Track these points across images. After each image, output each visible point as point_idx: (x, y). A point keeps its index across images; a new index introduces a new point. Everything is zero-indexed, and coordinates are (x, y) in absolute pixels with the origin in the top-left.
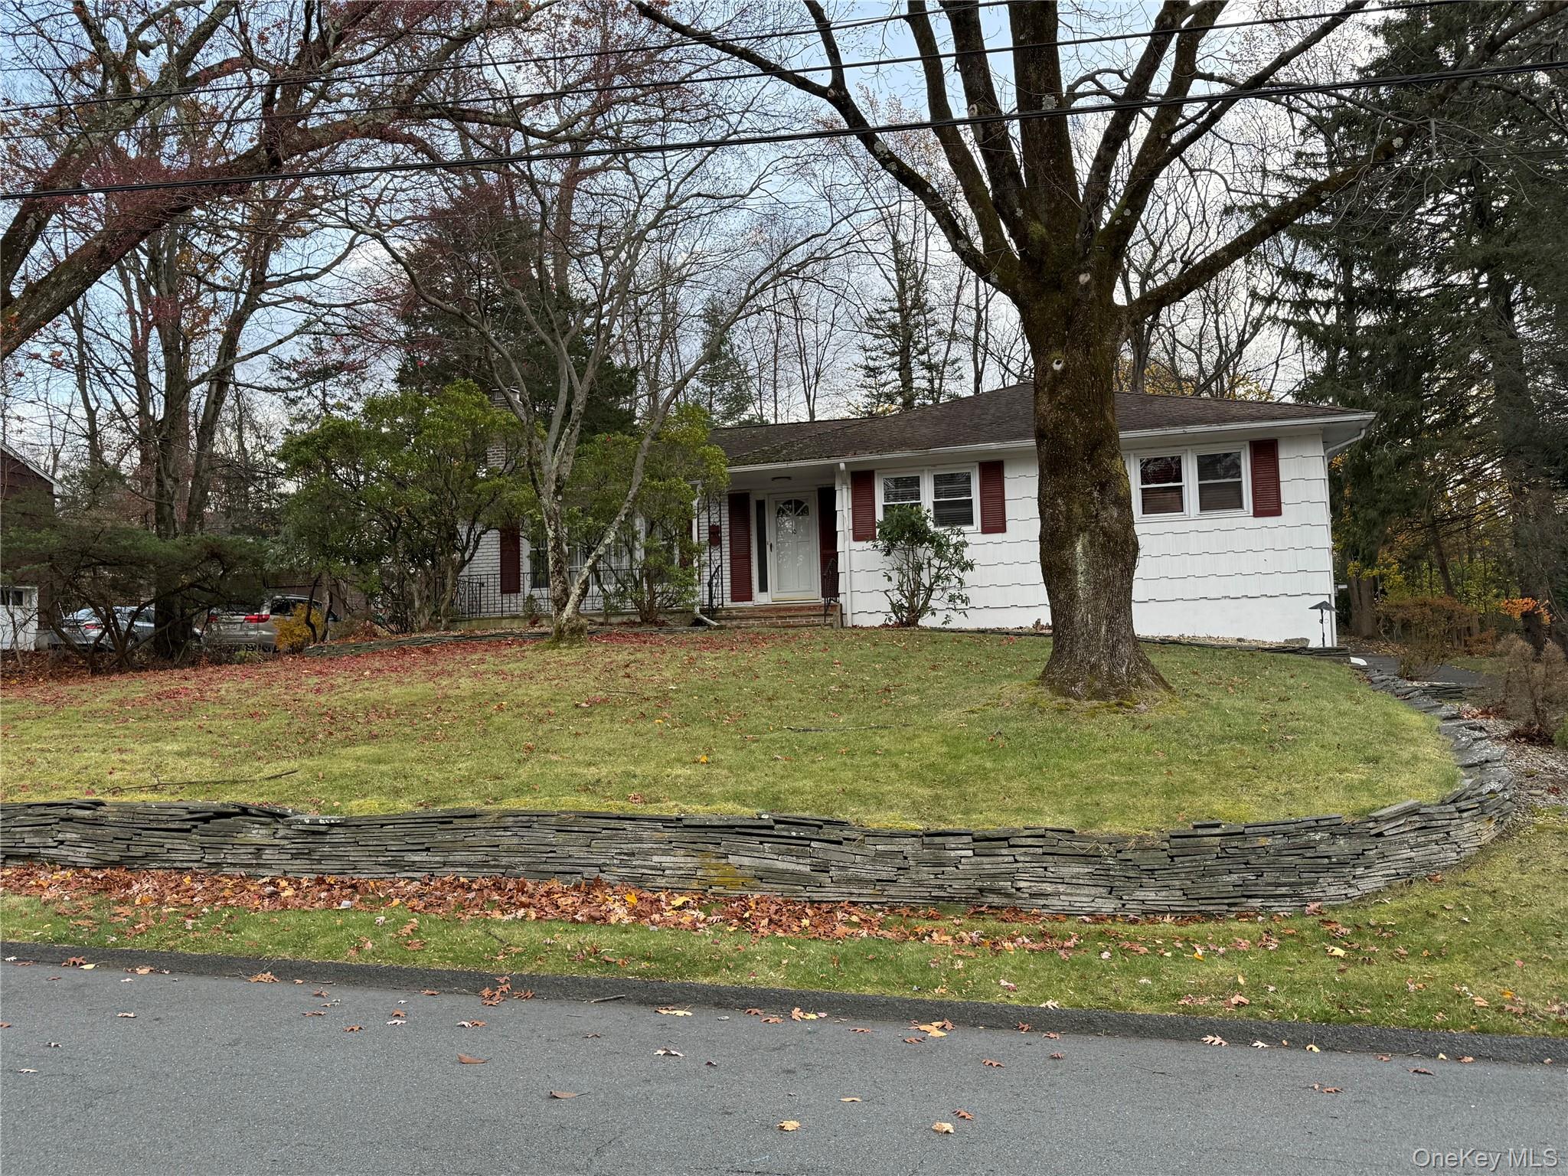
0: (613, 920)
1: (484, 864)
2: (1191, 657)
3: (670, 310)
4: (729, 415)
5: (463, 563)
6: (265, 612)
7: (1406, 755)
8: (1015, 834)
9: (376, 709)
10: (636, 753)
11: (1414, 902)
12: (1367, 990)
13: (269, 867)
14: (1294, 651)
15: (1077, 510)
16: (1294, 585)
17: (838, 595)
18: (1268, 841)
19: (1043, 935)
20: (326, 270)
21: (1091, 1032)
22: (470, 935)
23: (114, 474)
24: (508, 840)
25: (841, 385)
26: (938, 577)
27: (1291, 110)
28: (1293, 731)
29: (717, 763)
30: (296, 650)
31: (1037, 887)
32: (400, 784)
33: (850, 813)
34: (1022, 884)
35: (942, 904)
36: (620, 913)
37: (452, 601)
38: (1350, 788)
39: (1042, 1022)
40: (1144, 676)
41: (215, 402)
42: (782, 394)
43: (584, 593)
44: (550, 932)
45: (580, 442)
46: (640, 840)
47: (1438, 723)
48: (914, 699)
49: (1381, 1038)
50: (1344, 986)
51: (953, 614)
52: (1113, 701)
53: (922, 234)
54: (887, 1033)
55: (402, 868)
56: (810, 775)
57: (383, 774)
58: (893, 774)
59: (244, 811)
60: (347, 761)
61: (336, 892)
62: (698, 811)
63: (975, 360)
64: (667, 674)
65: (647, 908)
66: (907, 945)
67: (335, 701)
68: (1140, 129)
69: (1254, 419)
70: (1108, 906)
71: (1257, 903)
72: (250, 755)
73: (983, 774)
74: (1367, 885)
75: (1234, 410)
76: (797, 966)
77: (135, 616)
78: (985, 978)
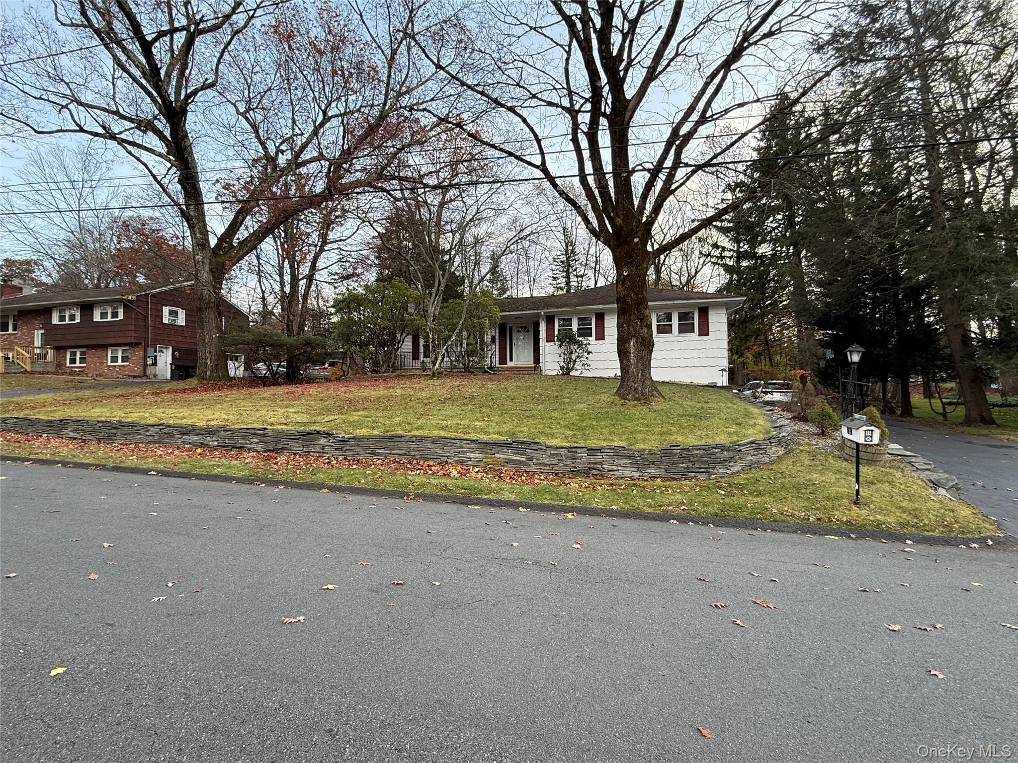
0: (452, 476)
1: (405, 454)
2: (673, 388)
3: (478, 254)
4: (500, 295)
5: (398, 348)
6: (327, 366)
7: (751, 423)
8: (603, 448)
9: (367, 399)
10: (461, 416)
11: (752, 475)
12: (732, 506)
13: (327, 453)
14: (712, 387)
15: (631, 329)
16: (713, 362)
17: (539, 363)
18: (698, 452)
19: (612, 484)
20: (349, 238)
21: (627, 518)
22: (399, 478)
23: (272, 313)
24: (413, 446)
25: (543, 285)
26: (578, 357)
27: (718, 177)
28: (709, 414)
29: (492, 421)
30: (338, 379)
31: (611, 468)
32: (374, 425)
33: (542, 439)
34: (605, 466)
35: (575, 473)
36: (454, 473)
37: (394, 363)
38: (729, 433)
39: (610, 514)
40: (654, 393)
41: (308, 286)
42: (520, 287)
43: (443, 359)
44: (429, 479)
45: (442, 303)
46: (462, 447)
47: (765, 412)
48: (567, 400)
49: (736, 522)
50: (724, 504)
51: (583, 371)
52: (643, 401)
53: (574, 228)
54: (553, 516)
55: (375, 455)
56: (527, 426)
57: (368, 421)
58: (558, 426)
59: (318, 432)
60: (355, 417)
61: (351, 462)
62: (484, 437)
63: (595, 276)
64: (474, 390)
65: (464, 472)
66: (562, 487)
67: (351, 396)
68: (659, 185)
69: (700, 299)
70: (637, 475)
71: (693, 474)
72: (319, 414)
73: (592, 427)
74: (734, 469)
75: (693, 295)
76: (519, 493)
77: (279, 366)
78: (589, 498)
